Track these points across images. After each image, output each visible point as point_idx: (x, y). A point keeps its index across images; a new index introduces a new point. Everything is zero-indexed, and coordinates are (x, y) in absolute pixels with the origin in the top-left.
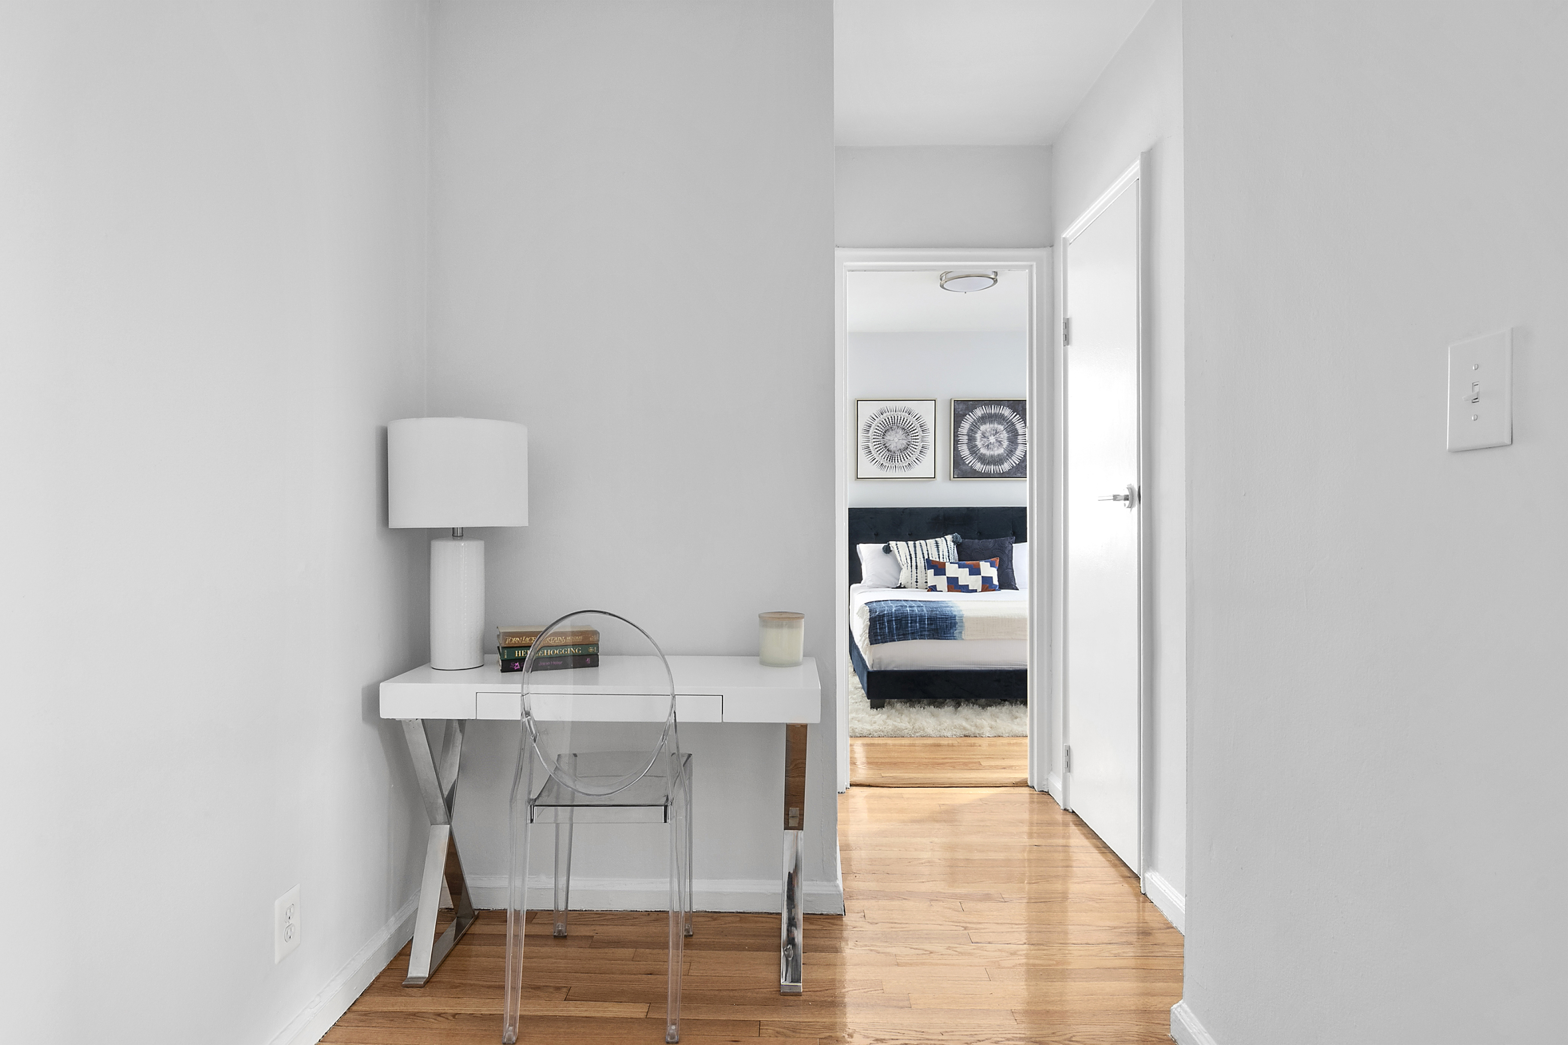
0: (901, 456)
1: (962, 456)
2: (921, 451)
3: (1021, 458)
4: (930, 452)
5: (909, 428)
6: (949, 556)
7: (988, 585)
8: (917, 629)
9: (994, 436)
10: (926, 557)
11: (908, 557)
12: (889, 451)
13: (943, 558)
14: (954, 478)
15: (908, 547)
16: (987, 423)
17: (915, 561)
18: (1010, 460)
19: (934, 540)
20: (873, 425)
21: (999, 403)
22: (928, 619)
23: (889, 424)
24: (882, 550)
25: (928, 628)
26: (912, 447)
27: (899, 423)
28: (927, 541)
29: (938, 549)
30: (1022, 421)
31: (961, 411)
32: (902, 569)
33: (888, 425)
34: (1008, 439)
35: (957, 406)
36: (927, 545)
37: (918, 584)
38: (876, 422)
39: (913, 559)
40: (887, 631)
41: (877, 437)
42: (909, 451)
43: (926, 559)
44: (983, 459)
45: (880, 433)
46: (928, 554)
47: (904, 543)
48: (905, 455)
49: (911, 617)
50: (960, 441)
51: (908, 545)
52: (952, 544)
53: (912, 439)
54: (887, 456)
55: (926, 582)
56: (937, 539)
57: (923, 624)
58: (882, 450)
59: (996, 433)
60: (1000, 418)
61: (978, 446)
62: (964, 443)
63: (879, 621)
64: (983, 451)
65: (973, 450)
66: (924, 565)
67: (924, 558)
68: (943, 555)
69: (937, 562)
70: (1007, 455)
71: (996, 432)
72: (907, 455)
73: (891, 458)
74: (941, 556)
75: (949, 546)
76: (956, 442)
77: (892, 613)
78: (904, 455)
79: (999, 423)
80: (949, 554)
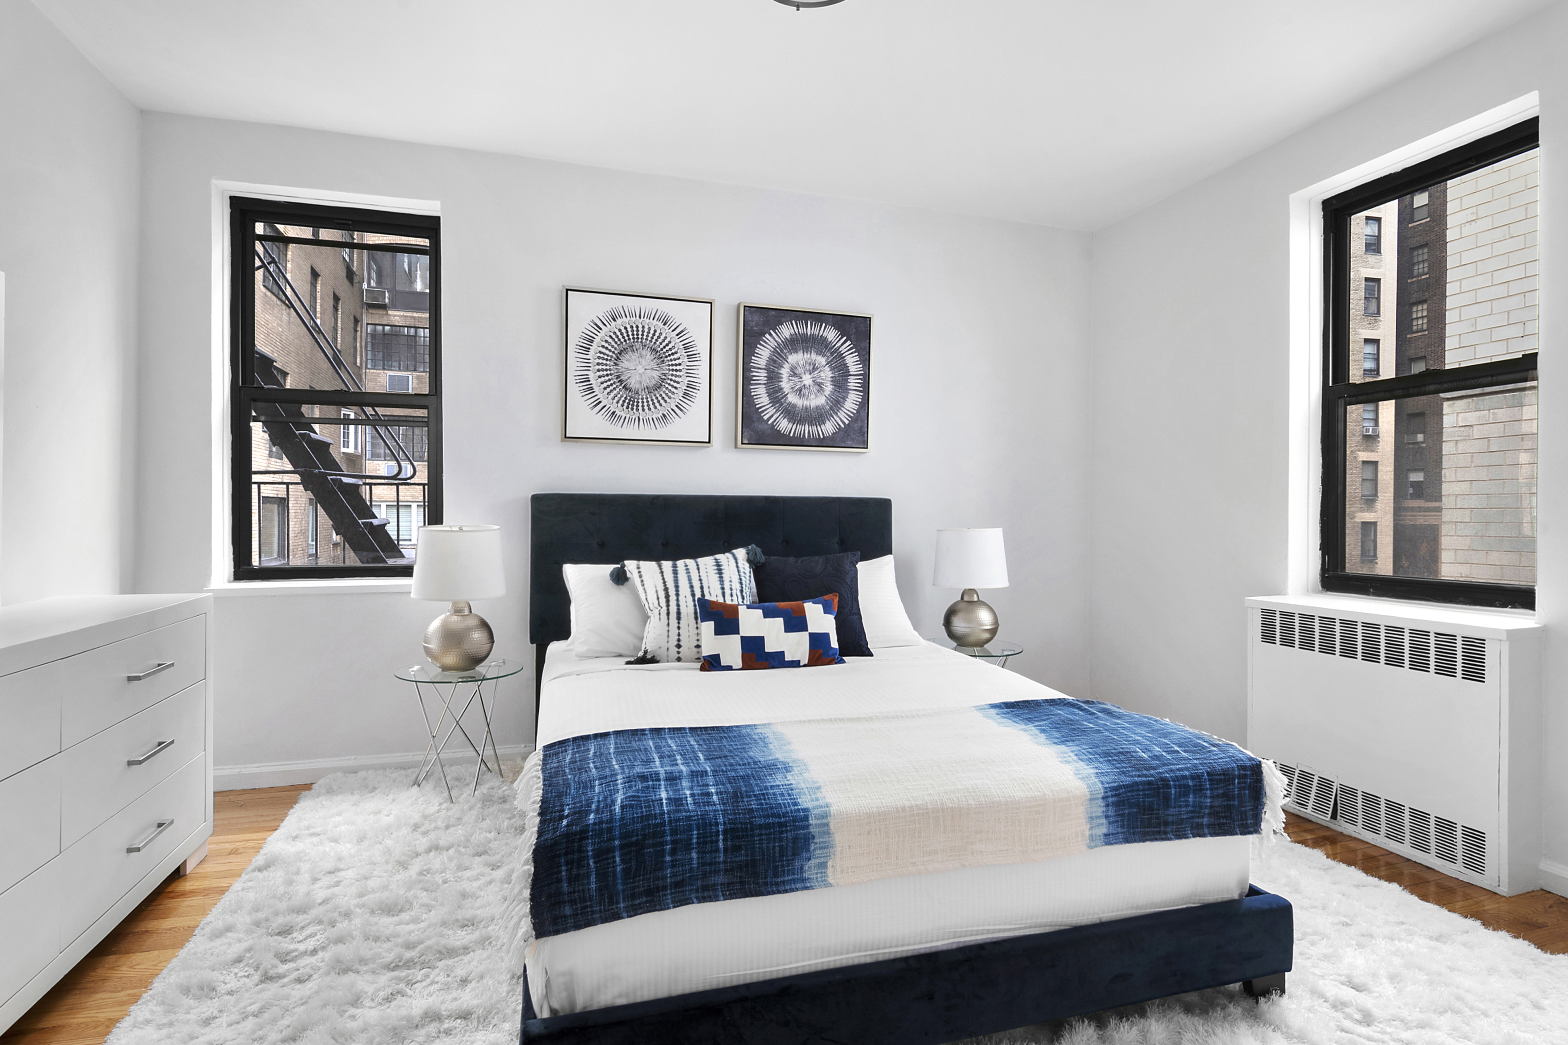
0: (649, 399)
1: (757, 406)
2: (685, 394)
3: (852, 415)
4: (701, 396)
5: (664, 350)
6: (742, 591)
7: (821, 651)
8: (691, 870)
9: (810, 374)
10: (698, 595)
11: (662, 595)
12: (626, 389)
13: (732, 595)
14: (742, 443)
15: (662, 572)
16: (800, 350)
17: (675, 602)
18: (835, 417)
19: (712, 557)
20: (597, 340)
21: (819, 317)
22: (725, 832)
23: (627, 338)
24: (609, 578)
25: (725, 862)
26: (669, 384)
27: (647, 339)
28: (699, 560)
29: (721, 577)
30: (855, 352)
31: (756, 326)
32: (649, 617)
33: (625, 341)
34: (832, 381)
35: (749, 316)
36: (698, 569)
37: (680, 650)
38: (602, 333)
39: (671, 598)
40: (593, 886)
41: (604, 362)
42: (664, 392)
43: (699, 599)
44: (791, 413)
45: (611, 354)
46: (702, 588)
47: (653, 565)
48: (657, 398)
49: (674, 832)
50: (754, 378)
51: (661, 569)
52: (747, 565)
53: (669, 370)
54: (623, 399)
55: (698, 646)
56: (718, 556)
57: (711, 851)
58: (614, 386)
59: (815, 369)
60: (817, 344)
61: (784, 390)
62: (760, 384)
63: (566, 854)
64: (792, 399)
65: (776, 396)
66: (693, 611)
67: (693, 595)
68: (731, 589)
69: (721, 603)
70: (831, 408)
71: (813, 368)
72: (660, 398)
73: (631, 403)
74: (728, 592)
75: (742, 570)
76: (747, 380)
77: (611, 820)
78: (654, 398)
79: (819, 353)
80: (742, 587)
